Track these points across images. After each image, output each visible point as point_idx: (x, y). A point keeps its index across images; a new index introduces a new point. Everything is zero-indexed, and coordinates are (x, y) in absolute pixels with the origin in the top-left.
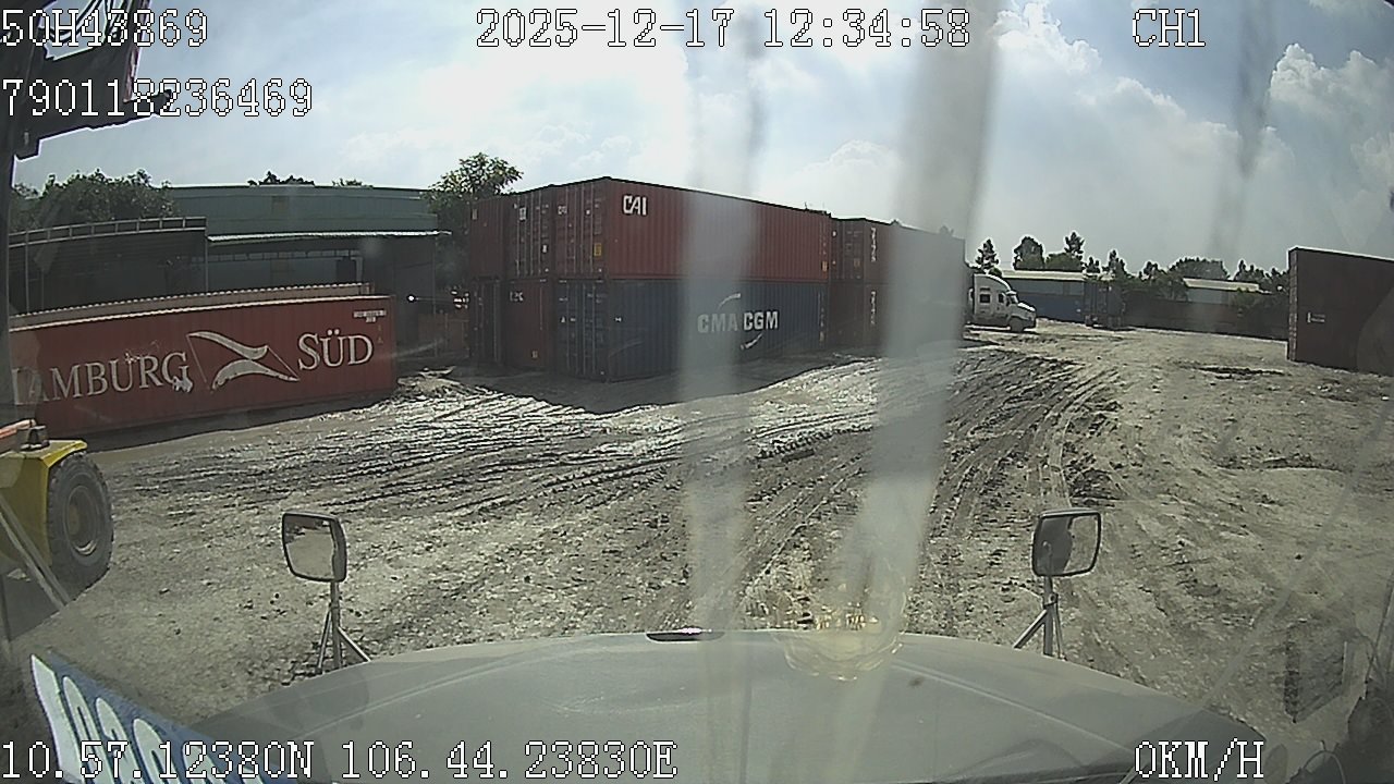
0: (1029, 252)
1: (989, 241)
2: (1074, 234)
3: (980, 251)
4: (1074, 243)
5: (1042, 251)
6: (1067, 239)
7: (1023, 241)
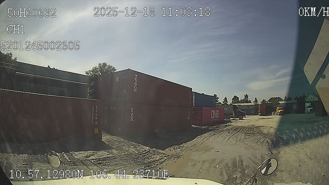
4: (246, 96)
5: (239, 99)
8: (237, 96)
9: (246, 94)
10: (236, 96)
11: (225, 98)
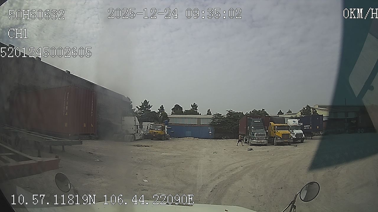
0: (177, 109)
2: (194, 103)
3: (159, 109)
4: (195, 106)
5: (182, 109)
6: (192, 105)
7: (175, 106)
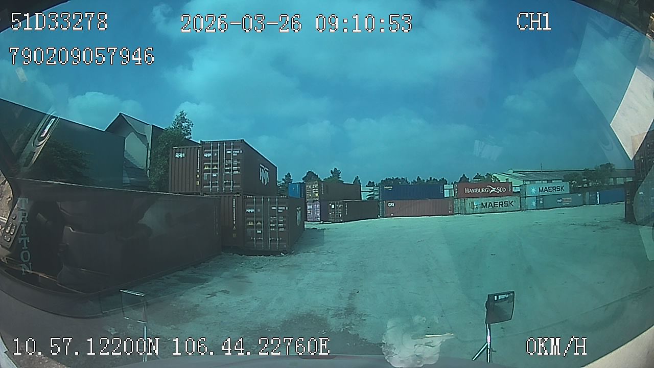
1: (289, 174)
4: (336, 173)
8: (315, 173)
9: (335, 169)
10: (313, 172)
11: (286, 176)
